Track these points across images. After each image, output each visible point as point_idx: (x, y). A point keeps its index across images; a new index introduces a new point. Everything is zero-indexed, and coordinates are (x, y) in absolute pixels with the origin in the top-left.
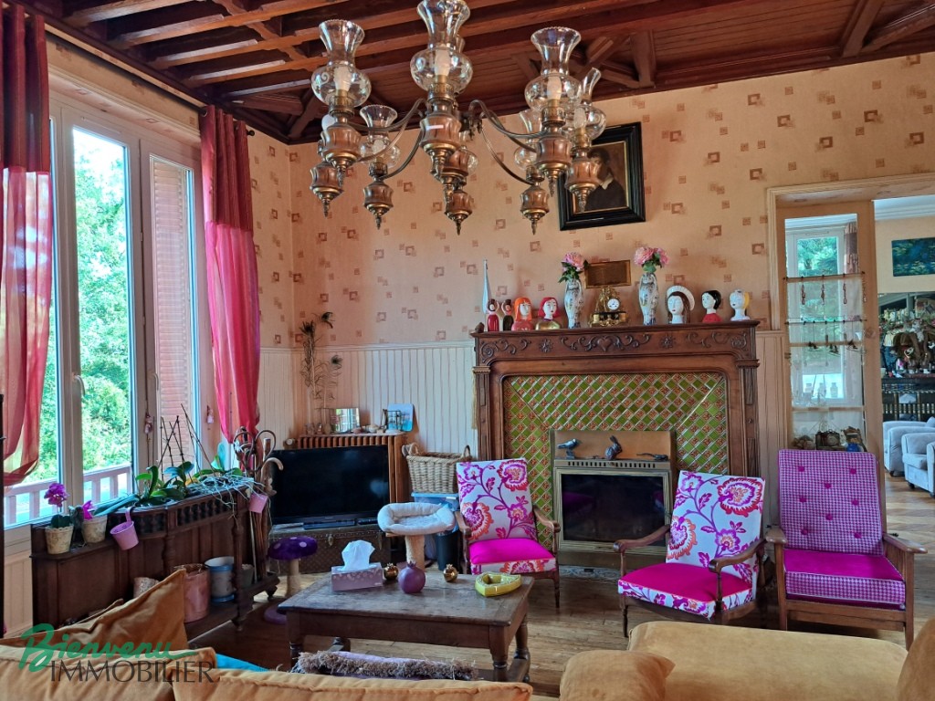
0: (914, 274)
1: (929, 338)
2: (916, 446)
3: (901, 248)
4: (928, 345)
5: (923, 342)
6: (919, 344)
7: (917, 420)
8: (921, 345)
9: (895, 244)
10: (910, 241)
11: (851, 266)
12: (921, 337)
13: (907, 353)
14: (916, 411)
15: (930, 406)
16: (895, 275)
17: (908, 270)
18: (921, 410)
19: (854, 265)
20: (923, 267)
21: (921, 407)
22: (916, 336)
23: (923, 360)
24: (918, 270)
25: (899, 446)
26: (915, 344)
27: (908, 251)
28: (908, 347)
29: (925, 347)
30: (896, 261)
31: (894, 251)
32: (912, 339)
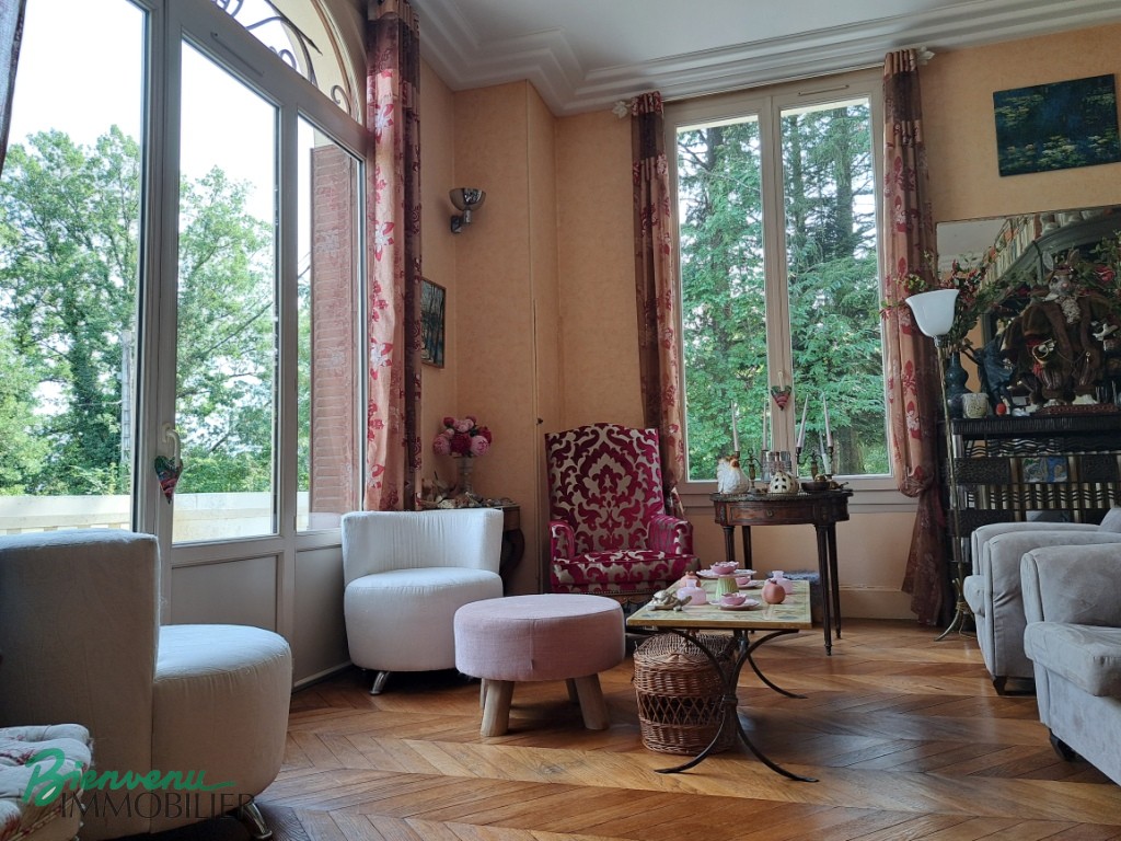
0: (1048, 168)
1: (1093, 312)
2: (1071, 594)
3: (1016, 107)
4: (1091, 330)
5: (1077, 323)
6: (1068, 328)
7: (1072, 521)
8: (1073, 331)
9: (1000, 98)
10: (1036, 89)
11: (898, 152)
12: (1071, 310)
13: (1040, 354)
14: (1069, 502)
15: (1104, 489)
16: (1003, 173)
17: (1034, 158)
18: (1081, 504)
19: (904, 148)
20: (1069, 148)
21: (1080, 491)
22: (1061, 310)
23: (1081, 370)
24: (1060, 156)
25: (1015, 594)
26: (1059, 329)
27: (1031, 115)
28: (1041, 338)
29: (1084, 337)
30: (1005, 138)
31: (999, 116)
32: (1050, 316)
